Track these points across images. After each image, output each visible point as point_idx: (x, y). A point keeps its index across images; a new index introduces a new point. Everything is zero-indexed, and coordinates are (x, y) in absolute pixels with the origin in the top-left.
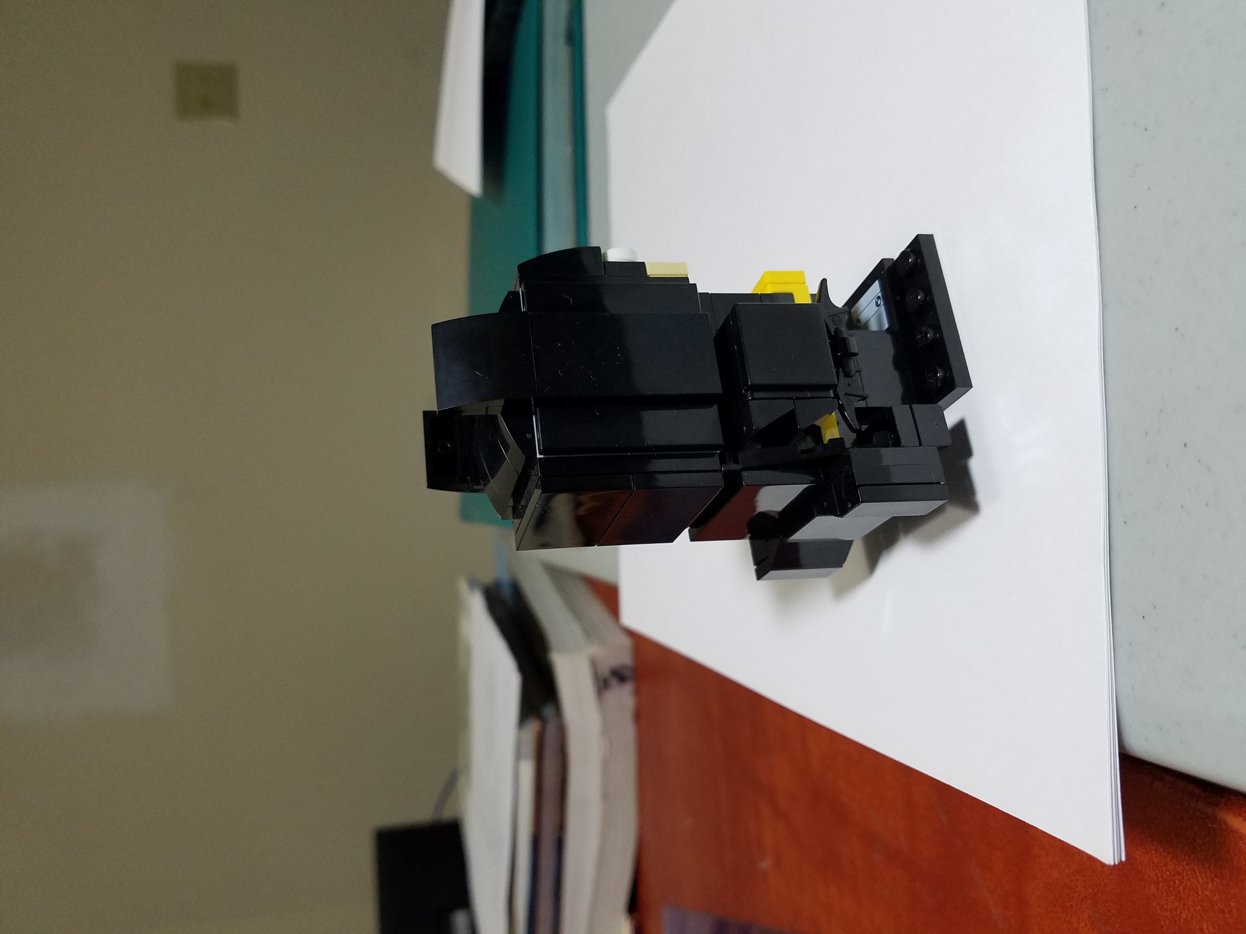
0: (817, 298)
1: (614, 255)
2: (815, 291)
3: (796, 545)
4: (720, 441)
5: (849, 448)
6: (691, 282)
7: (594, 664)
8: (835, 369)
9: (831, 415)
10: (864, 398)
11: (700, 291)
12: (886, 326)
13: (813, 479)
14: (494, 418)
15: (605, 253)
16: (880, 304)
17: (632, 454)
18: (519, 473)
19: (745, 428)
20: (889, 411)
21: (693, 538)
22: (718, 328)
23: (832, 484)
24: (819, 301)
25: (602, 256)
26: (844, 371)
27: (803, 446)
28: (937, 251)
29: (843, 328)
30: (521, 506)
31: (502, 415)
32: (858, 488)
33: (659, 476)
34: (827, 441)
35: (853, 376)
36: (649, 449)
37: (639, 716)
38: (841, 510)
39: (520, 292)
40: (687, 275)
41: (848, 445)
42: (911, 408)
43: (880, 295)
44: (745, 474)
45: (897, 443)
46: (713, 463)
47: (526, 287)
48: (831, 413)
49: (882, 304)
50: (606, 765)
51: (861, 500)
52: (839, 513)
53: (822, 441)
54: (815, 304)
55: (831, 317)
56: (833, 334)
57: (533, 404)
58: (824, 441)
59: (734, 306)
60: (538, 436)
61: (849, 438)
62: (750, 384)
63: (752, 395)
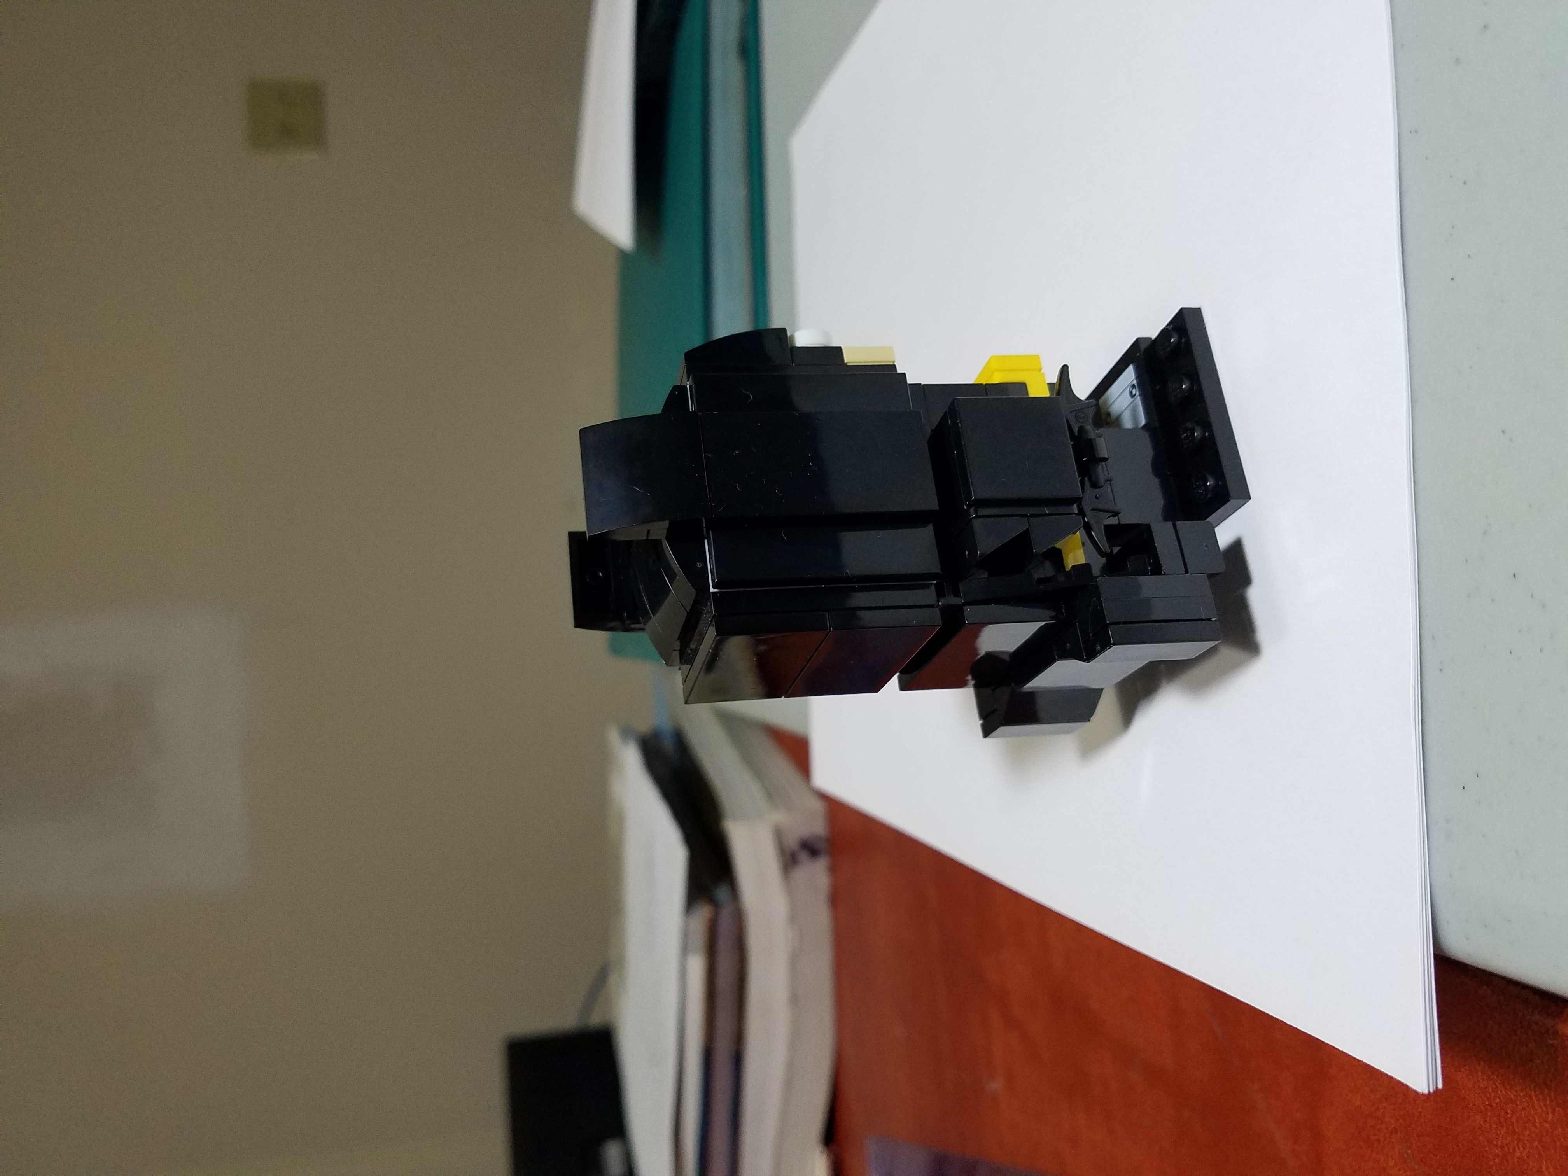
0: (1057, 387)
1: (803, 338)
2: (1054, 379)
3: (1032, 695)
4: (936, 569)
5: (1096, 577)
6: (899, 371)
7: (779, 835)
8: (1079, 477)
9: (1075, 534)
10: (1116, 514)
11: (910, 381)
12: (1143, 421)
13: (1054, 614)
14: (657, 543)
15: (792, 337)
16: (1135, 395)
17: (827, 586)
18: (688, 611)
19: (967, 553)
20: (1146, 529)
21: (904, 687)
22: (933, 428)
23: (1076, 621)
24: (1059, 393)
25: (789, 339)
26: (1090, 479)
27: (1038, 575)
28: (1205, 328)
29: (1089, 427)
30: (691, 650)
31: (667, 539)
32: (1109, 627)
33: (861, 613)
34: (1070, 567)
35: (1102, 487)
36: (849, 579)
37: (835, 900)
38: (1088, 654)
39: (688, 386)
40: (894, 362)
41: (1096, 571)
42: (1175, 527)
43: (1135, 382)
44: (968, 610)
45: (1157, 570)
46: (927, 596)
47: (695, 381)
48: (1075, 533)
49: (1138, 393)
50: (794, 959)
51: (1112, 642)
52: (1085, 657)
53: (1064, 567)
54: (1054, 398)
55: (1074, 413)
56: (1076, 434)
57: (704, 526)
58: (1066, 567)
59: (953, 401)
60: (712, 566)
61: (1098, 563)
62: (973, 498)
63: (976, 513)
